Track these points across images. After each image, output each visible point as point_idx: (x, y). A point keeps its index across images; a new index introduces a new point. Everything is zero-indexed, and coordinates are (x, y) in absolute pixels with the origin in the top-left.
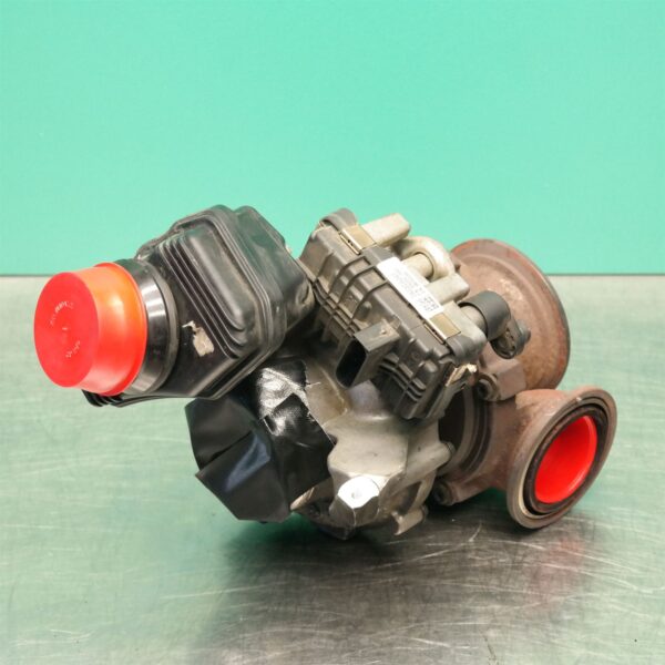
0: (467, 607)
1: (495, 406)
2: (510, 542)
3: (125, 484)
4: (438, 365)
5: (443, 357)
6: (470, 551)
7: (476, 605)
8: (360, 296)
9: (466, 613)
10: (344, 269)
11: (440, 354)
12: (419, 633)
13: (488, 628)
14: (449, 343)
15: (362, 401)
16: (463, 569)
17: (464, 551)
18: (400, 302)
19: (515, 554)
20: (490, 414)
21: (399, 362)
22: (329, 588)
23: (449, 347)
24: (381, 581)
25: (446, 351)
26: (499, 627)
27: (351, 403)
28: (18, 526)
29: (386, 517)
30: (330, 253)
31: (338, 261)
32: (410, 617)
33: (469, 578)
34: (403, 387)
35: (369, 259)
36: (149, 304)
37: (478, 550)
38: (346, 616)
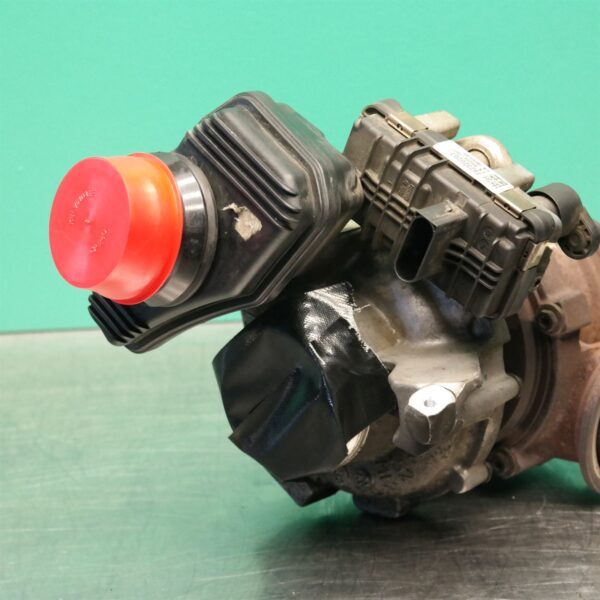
0: (550, 569)
1: (559, 343)
2: (582, 512)
3: (139, 489)
4: (515, 241)
5: (521, 231)
6: (539, 521)
7: (559, 567)
8: (417, 179)
9: (550, 574)
10: (396, 152)
11: (517, 228)
12: (502, 594)
13: (580, 585)
14: (526, 215)
15: (417, 328)
16: (537, 538)
17: (532, 522)
18: (463, 181)
19: (592, 521)
20: (553, 353)
21: (469, 246)
22: (388, 561)
23: (526, 221)
24: (445, 552)
25: (523, 225)
26: (592, 585)
27: (404, 331)
28: (23, 530)
29: (447, 473)
30: (378, 137)
31: (388, 145)
32: (487, 581)
33: (546, 544)
34: (475, 276)
35: (423, 140)
36: (186, 197)
37: (549, 521)
38: (413, 583)
